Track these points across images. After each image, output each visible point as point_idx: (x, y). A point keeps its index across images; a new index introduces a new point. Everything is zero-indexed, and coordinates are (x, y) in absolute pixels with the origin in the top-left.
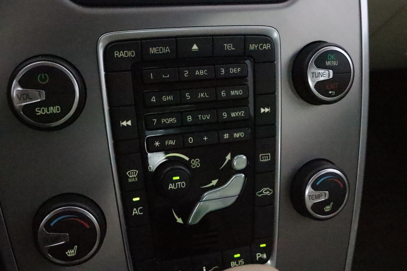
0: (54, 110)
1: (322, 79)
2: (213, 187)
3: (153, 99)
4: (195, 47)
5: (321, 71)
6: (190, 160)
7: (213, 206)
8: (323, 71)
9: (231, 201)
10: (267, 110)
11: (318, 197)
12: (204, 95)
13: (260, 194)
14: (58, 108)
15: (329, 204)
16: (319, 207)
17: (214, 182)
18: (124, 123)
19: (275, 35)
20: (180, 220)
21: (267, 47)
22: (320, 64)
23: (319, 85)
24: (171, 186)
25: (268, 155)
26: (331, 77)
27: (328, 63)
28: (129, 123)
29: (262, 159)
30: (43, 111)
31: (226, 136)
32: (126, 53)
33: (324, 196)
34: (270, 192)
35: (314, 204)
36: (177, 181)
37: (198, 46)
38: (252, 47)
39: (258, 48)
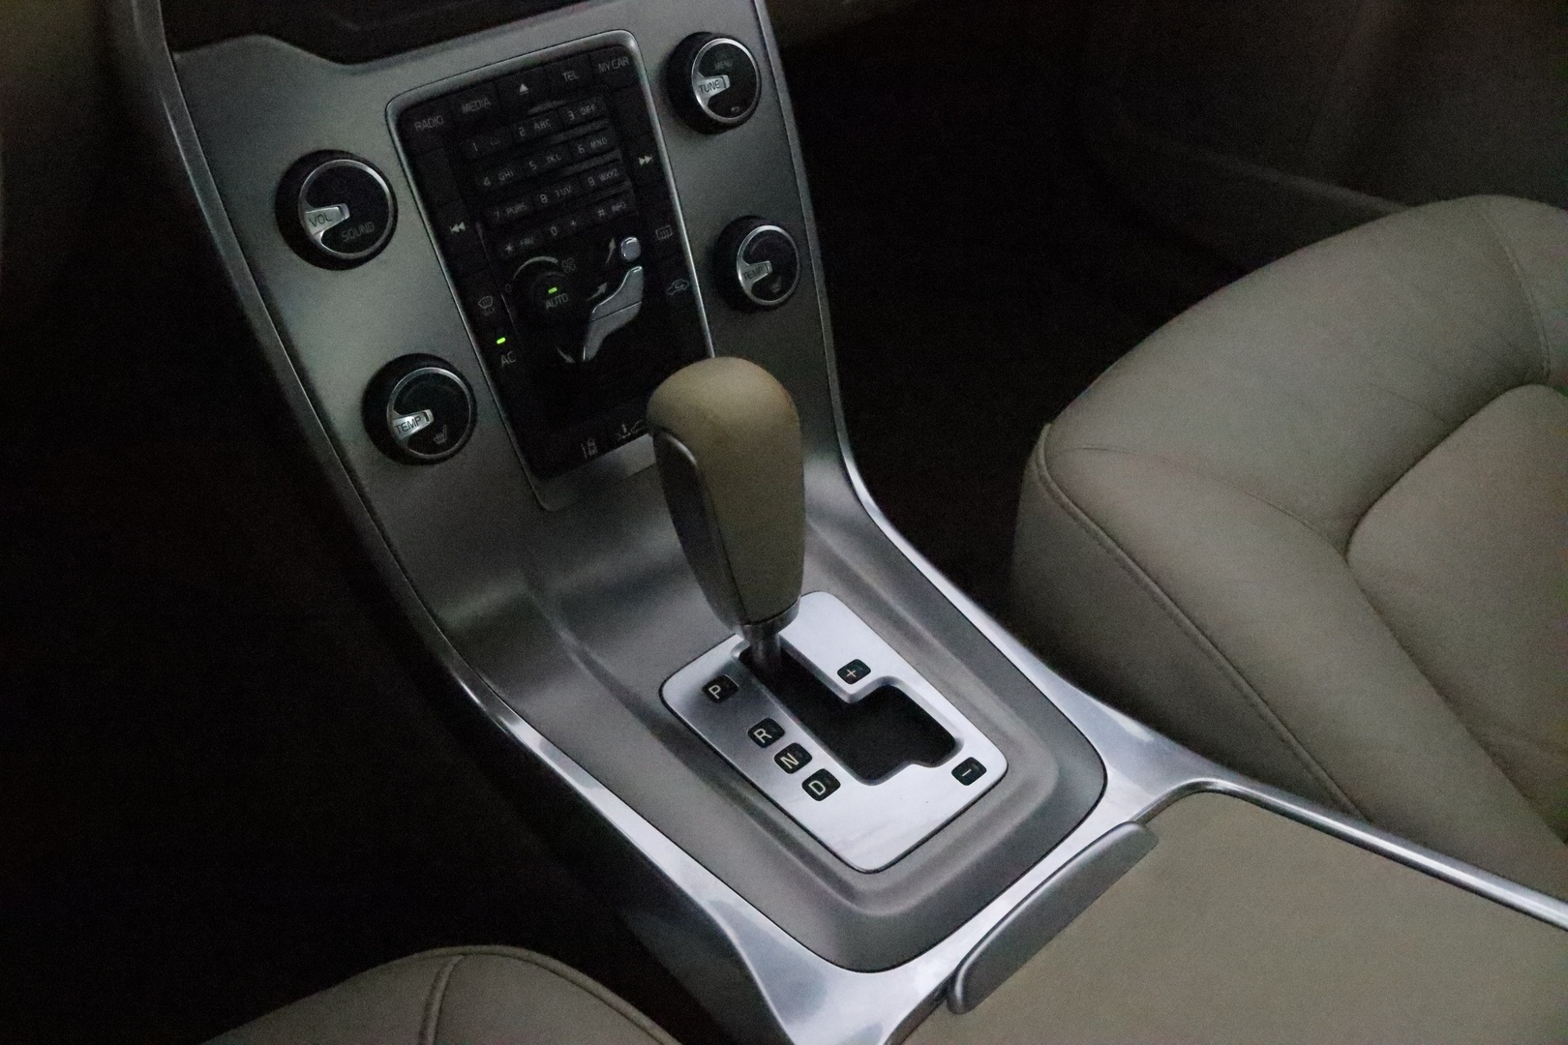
0: (366, 228)
1: (714, 92)
2: (603, 297)
3: (487, 182)
4: (523, 88)
5: (712, 80)
6: (560, 263)
7: (612, 326)
8: (714, 80)
9: (635, 309)
10: (648, 159)
11: (758, 272)
12: (555, 157)
13: (671, 290)
14: (370, 225)
15: (774, 281)
16: (761, 288)
17: (602, 288)
18: (456, 229)
19: (632, 44)
20: (569, 359)
21: (623, 62)
22: (708, 71)
23: (714, 102)
24: (549, 304)
25: (668, 229)
26: (728, 86)
27: (719, 66)
28: (462, 226)
29: (660, 236)
30: (352, 234)
31: (601, 212)
32: (431, 121)
33: (767, 268)
34: (685, 284)
35: (756, 284)
36: (554, 294)
37: (527, 85)
38: (602, 68)
39: (611, 67)
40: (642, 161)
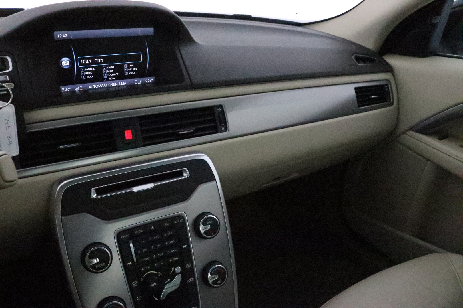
0: (102, 265)
1: (206, 230)
2: (169, 282)
3: (139, 252)
4: (153, 228)
6: (157, 273)
7: (169, 291)
8: (206, 227)
10: (186, 246)
11: (214, 278)
12: (159, 246)
13: (189, 281)
14: (104, 264)
15: (219, 281)
16: (215, 282)
17: (169, 280)
18: (129, 264)
20: (157, 299)
21: (182, 220)
22: (205, 224)
23: (205, 232)
25: (190, 264)
26: (210, 228)
27: (208, 223)
28: (131, 263)
29: (187, 266)
30: (99, 266)
31: (171, 260)
32: (126, 236)
33: (217, 277)
34: (193, 279)
35: (213, 281)
37: (154, 227)
38: (175, 222)
39: (178, 222)
40: (184, 246)
